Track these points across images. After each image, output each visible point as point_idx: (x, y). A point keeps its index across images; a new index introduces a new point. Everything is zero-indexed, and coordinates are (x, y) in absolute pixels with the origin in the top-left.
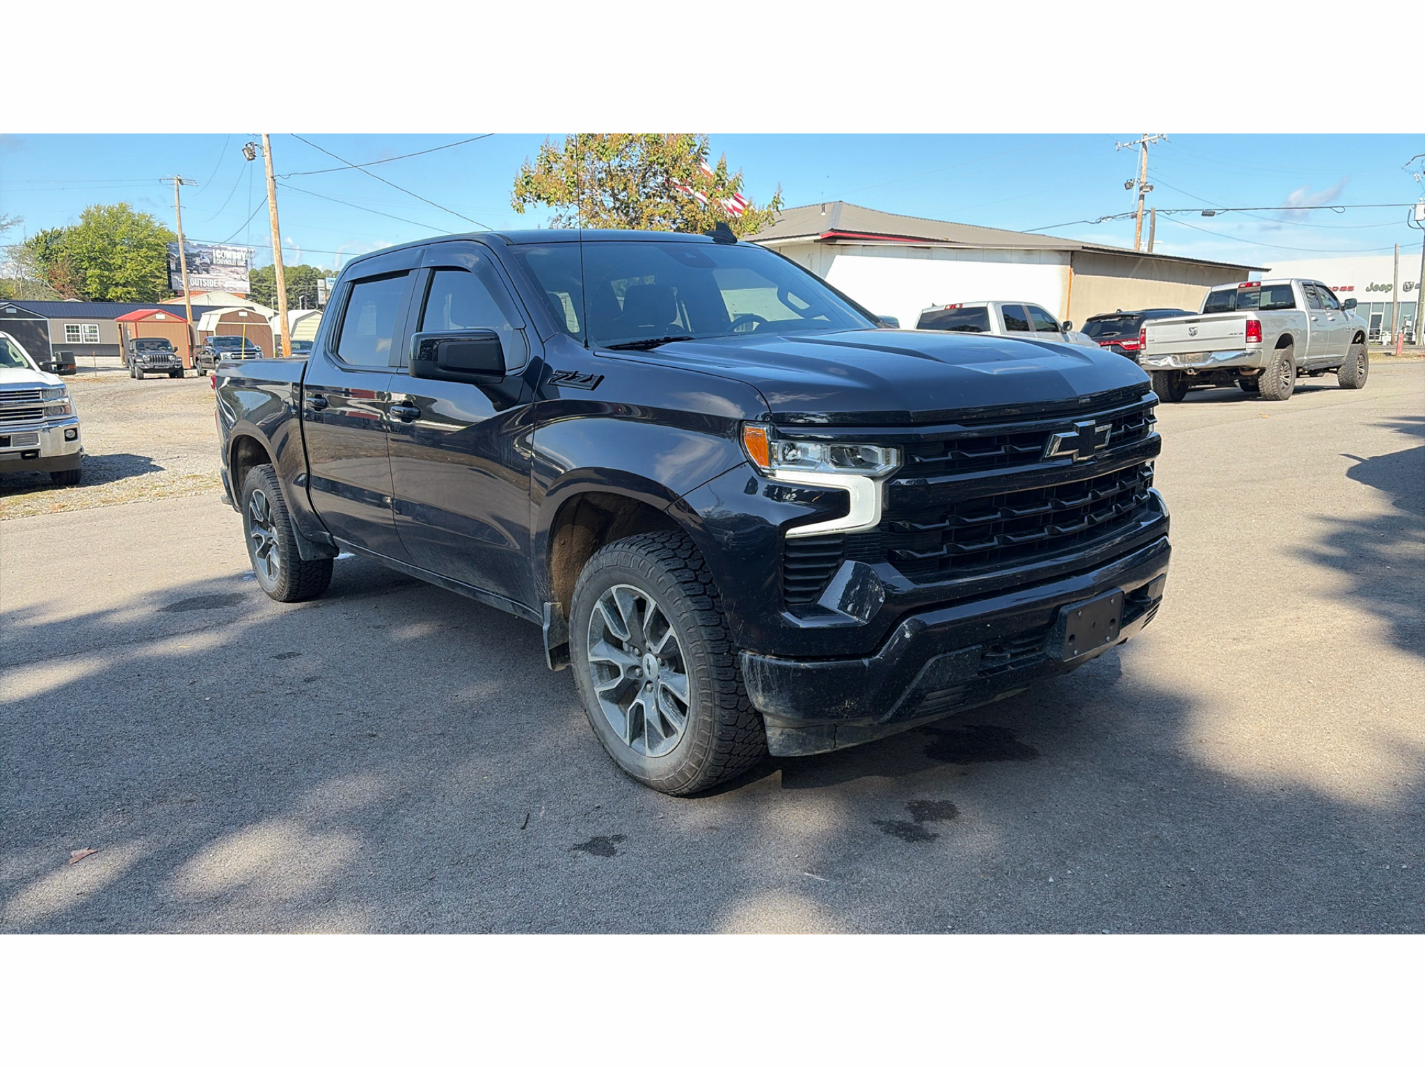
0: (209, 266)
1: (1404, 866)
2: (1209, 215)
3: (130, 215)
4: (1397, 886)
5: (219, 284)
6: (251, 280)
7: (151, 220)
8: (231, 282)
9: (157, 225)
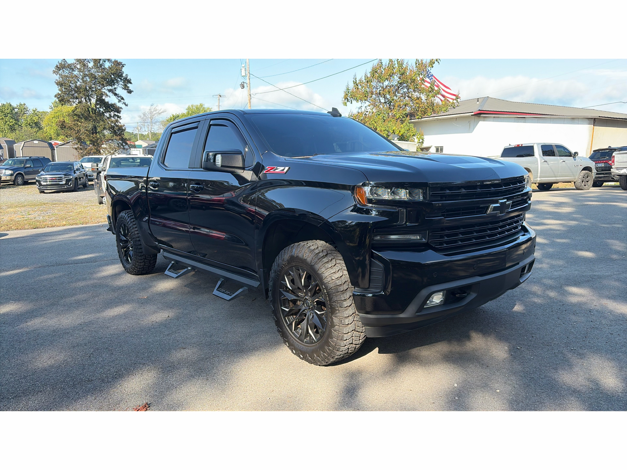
3: (204, 108)
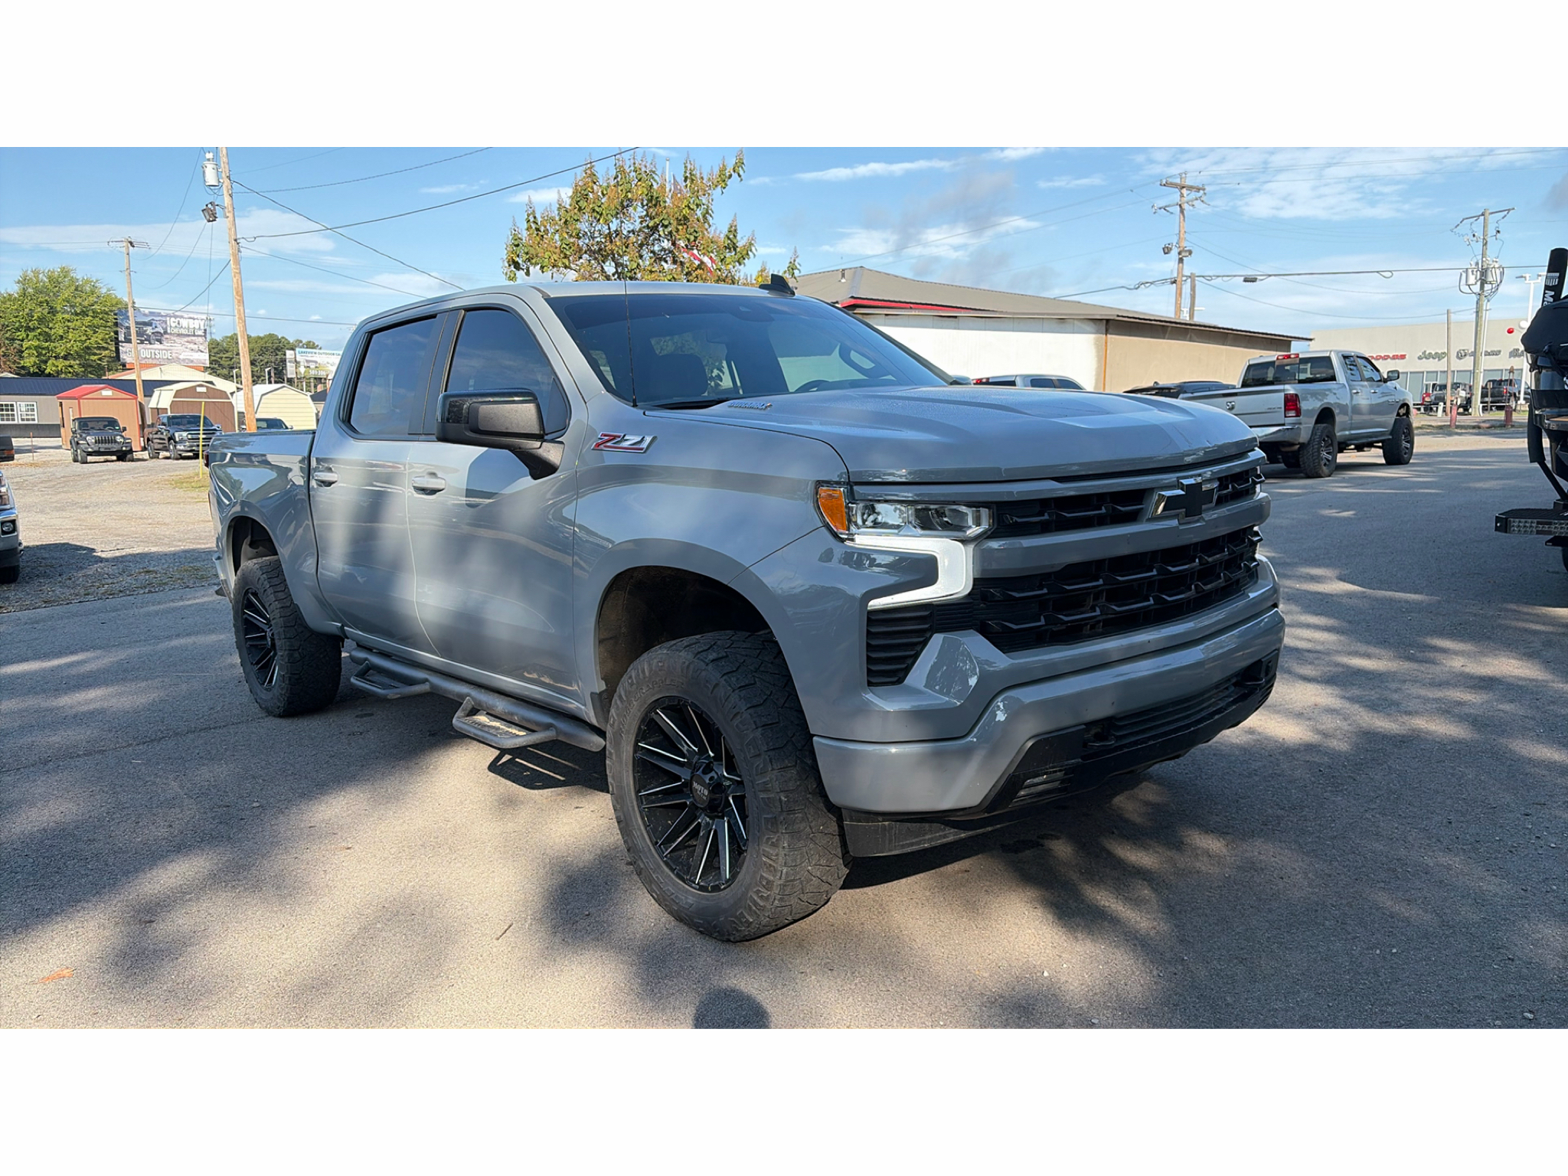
0: (162, 335)
1: (1394, 951)
2: (1251, 281)
3: (73, 280)
4: (1385, 969)
5: (174, 355)
6: (210, 351)
7: (97, 285)
8: (186, 354)
9: (104, 291)
